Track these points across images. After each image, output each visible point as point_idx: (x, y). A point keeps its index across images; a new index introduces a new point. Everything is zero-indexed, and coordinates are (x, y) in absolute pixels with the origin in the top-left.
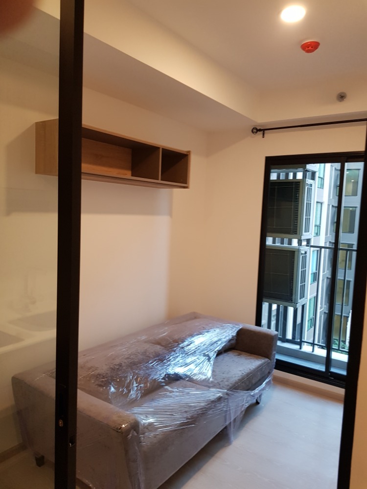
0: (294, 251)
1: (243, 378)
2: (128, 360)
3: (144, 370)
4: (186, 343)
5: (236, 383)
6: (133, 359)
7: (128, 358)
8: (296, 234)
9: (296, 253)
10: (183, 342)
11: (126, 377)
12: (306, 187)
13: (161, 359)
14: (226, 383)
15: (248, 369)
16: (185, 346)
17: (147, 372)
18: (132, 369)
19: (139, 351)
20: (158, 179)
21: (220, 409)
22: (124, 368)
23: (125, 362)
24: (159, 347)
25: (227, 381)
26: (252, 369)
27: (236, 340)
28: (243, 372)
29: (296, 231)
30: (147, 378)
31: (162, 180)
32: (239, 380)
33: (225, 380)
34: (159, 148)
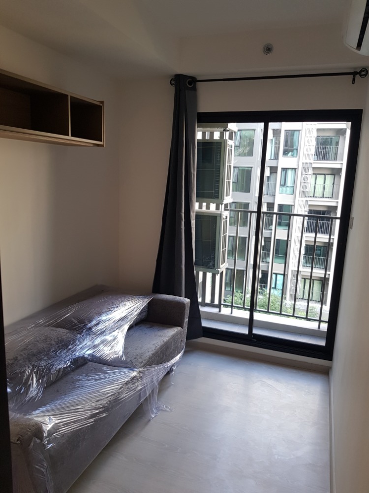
0: (216, 217)
1: (157, 352)
2: (24, 352)
3: (45, 360)
4: (94, 322)
5: (149, 358)
6: (31, 349)
7: (25, 349)
8: (218, 198)
9: (218, 218)
10: (90, 321)
11: (24, 372)
12: (228, 148)
13: (65, 345)
14: (140, 360)
15: (162, 341)
16: (93, 326)
17: (50, 362)
18: (30, 361)
19: (38, 339)
20: (68, 135)
21: (134, 389)
22: (20, 362)
23: (21, 355)
24: (62, 330)
25: (141, 358)
26: (165, 341)
27: (148, 311)
28: (157, 345)
29: (218, 196)
30: (50, 369)
31: (72, 136)
32: (153, 354)
33: (138, 357)
34: (67, 96)
